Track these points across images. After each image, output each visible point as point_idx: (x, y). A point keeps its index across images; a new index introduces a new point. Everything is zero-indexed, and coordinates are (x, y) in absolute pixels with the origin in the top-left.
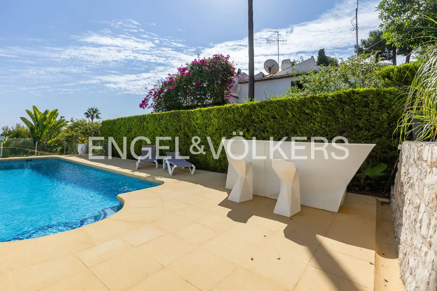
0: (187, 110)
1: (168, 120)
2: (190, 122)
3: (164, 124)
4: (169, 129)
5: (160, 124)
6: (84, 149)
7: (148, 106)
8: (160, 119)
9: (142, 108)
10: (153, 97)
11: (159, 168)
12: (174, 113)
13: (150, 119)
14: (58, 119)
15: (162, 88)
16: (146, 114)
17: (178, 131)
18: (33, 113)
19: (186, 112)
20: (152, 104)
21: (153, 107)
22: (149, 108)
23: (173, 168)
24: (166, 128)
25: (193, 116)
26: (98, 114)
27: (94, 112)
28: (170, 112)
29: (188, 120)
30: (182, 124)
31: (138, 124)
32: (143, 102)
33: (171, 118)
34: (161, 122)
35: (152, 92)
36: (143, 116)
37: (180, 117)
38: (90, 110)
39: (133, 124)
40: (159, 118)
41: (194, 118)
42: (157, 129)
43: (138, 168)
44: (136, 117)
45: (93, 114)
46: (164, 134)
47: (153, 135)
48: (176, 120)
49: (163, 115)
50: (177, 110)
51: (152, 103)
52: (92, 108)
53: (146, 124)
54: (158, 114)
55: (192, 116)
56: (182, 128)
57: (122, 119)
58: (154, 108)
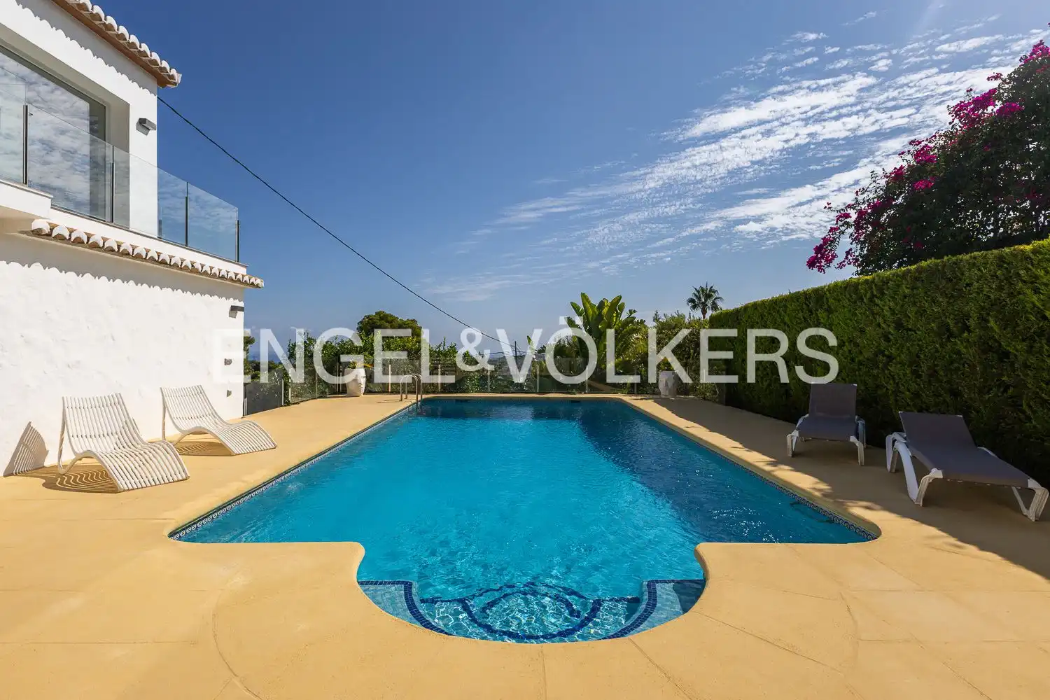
0: (995, 251)
1: (905, 297)
2: (1011, 295)
3: (892, 311)
4: (910, 330)
5: (873, 314)
6: (670, 384)
7: (836, 262)
8: (873, 296)
9: (816, 269)
10: (851, 230)
11: (869, 461)
12: (932, 272)
13: (839, 301)
14: (624, 316)
15: (885, 193)
16: (823, 285)
17: (951, 335)
18: (582, 307)
19: (991, 256)
20: (848, 253)
21: (857, 260)
22: (841, 265)
23: (926, 480)
24: (899, 325)
25: (1027, 270)
26: (716, 301)
27: (708, 296)
28: (913, 267)
29: (1000, 288)
30: (971, 308)
31: (800, 319)
32: (818, 249)
33: (917, 288)
34: (878, 305)
35: (848, 216)
36: (816, 291)
37: (962, 284)
38: (698, 292)
39: (786, 319)
40: (868, 295)
41: (1037, 277)
42: (862, 331)
43: (795, 455)
44: (795, 297)
45: (706, 300)
46: (891, 346)
47: (850, 351)
48: (944, 294)
49: (885, 282)
50: (946, 258)
51: (851, 249)
52: (702, 288)
53: (825, 315)
54: (867, 280)
55: (1022, 272)
56: (972, 323)
57: (755, 305)
58: (859, 266)
